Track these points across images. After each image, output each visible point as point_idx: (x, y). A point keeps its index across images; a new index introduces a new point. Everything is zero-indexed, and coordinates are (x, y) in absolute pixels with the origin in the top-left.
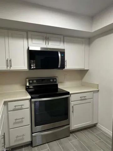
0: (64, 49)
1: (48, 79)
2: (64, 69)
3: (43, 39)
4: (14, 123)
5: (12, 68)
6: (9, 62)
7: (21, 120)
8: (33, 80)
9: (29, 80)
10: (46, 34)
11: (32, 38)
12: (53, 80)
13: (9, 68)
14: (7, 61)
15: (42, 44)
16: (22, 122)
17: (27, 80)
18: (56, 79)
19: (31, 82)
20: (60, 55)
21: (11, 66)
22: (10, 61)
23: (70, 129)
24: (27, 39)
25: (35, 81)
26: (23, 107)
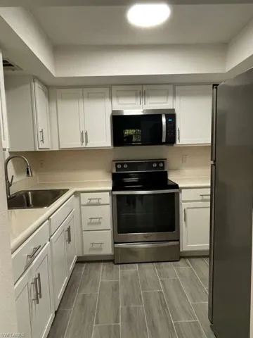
0: (174, 110)
1: (149, 164)
2: (175, 145)
3: (136, 96)
4: (89, 224)
5: (89, 145)
6: (84, 137)
7: (97, 220)
8: (122, 164)
9: (117, 164)
10: (141, 86)
11: (118, 97)
12: (158, 165)
13: (84, 146)
14: (82, 133)
15: (135, 104)
16: (100, 223)
17: (114, 163)
18: (163, 163)
19: (119, 166)
20: (164, 120)
21: (87, 142)
22: (86, 134)
23: (181, 250)
24: (111, 98)
25: (125, 166)
26: (101, 202)
